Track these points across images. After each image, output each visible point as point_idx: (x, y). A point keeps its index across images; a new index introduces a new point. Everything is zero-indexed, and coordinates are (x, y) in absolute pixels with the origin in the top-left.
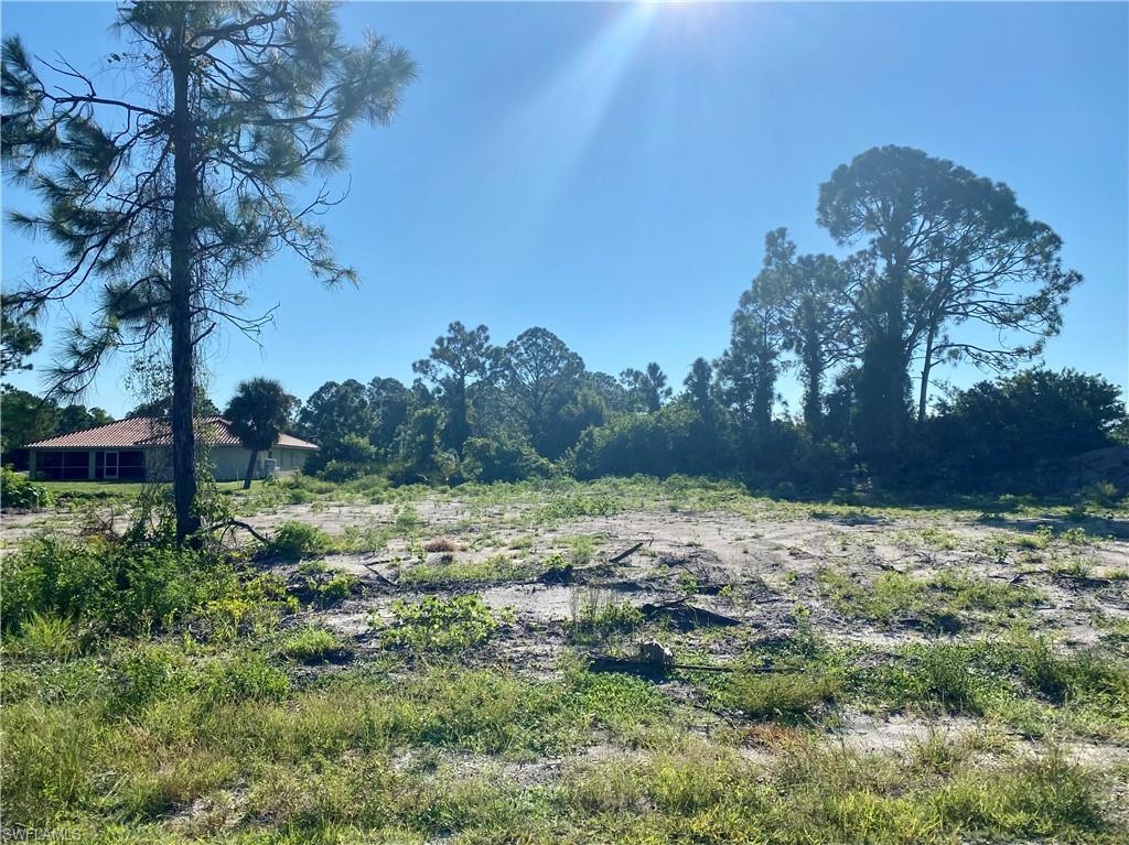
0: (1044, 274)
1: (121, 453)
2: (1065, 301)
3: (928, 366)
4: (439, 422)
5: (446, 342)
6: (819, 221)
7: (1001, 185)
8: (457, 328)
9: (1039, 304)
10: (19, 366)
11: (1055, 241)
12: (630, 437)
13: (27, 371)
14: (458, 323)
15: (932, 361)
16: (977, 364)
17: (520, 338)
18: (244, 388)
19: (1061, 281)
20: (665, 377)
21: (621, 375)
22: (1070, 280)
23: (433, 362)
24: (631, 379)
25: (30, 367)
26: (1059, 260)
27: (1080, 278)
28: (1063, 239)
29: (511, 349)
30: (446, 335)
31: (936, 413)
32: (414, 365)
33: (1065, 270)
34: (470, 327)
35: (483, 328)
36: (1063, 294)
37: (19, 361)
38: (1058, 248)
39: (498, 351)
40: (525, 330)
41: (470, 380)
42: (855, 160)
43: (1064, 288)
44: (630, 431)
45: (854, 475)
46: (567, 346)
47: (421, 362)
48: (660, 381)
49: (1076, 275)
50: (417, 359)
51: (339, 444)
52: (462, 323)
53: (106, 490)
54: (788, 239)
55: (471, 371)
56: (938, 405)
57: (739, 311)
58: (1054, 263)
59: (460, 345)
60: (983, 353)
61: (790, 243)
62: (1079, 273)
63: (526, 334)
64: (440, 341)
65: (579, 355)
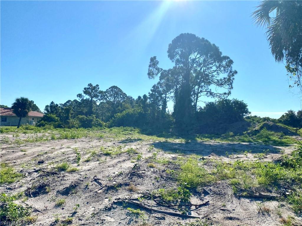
0: (227, 71)
5: (87, 89)
8: (90, 85)
14: (91, 84)
17: (109, 88)
19: (232, 73)
22: (234, 73)
26: (232, 67)
29: (107, 91)
30: (87, 87)
32: (77, 95)
33: (233, 70)
34: (94, 85)
35: (98, 85)
36: (233, 77)
38: (232, 64)
39: (102, 92)
40: (111, 86)
43: (233, 75)
46: (123, 91)
47: (79, 94)
49: (236, 72)
50: (78, 94)
52: (92, 84)
55: (94, 97)
58: (230, 68)
59: (91, 90)
63: (111, 87)
64: (85, 89)
65: (126, 94)
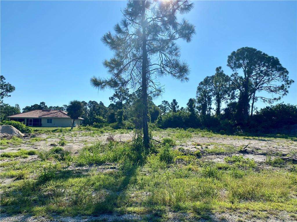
0: (285, 80)
1: (33, 119)
2: (289, 87)
3: (253, 102)
4: (123, 113)
5: (118, 92)
6: (227, 65)
7: (276, 58)
9: (282, 87)
10: (7, 95)
11: (287, 72)
12: (172, 118)
13: (9, 97)
15: (255, 101)
16: (264, 102)
17: (136, 92)
18: (72, 103)
19: (289, 82)
20: (177, 103)
21: (162, 102)
22: (291, 82)
23: (114, 97)
24: (165, 103)
25: (10, 96)
26: (288, 77)
27: (293, 81)
28: (289, 72)
31: (256, 114)
33: (289, 79)
35: (127, 89)
36: (288, 85)
37: (7, 94)
38: (288, 74)
39: (131, 95)
41: (124, 102)
42: (238, 50)
44: (172, 117)
45: (237, 129)
48: (176, 104)
49: (292, 81)
50: (110, 97)
51: (95, 118)
53: (38, 129)
54: (222, 69)
55: (124, 100)
56: (256, 112)
57: (199, 87)
58: (287, 78)
59: (122, 93)
60: (265, 99)
61: (222, 70)
62: (293, 80)
64: (116, 92)
